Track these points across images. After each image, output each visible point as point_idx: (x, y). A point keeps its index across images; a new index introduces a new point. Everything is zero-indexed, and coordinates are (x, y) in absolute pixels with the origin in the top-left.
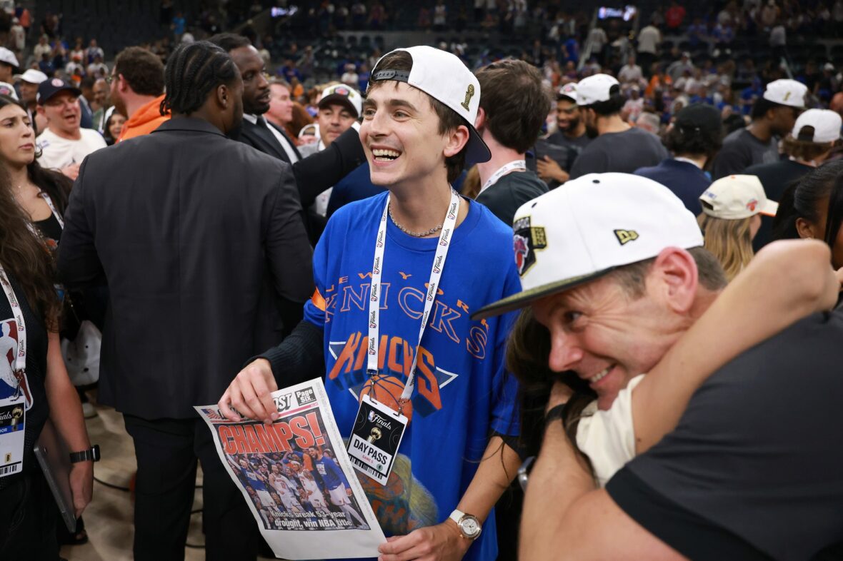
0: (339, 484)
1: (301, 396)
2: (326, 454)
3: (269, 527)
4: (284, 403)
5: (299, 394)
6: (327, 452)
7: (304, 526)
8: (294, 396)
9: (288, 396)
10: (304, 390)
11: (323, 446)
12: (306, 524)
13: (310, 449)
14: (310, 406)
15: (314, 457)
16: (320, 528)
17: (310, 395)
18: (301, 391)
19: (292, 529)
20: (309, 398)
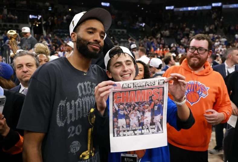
0: (159, 114)
1: (160, 82)
2: (161, 103)
3: (116, 135)
4: (153, 83)
6: (161, 102)
7: (135, 133)
8: (158, 81)
9: (155, 81)
10: (161, 80)
11: (161, 100)
12: (136, 132)
13: (156, 101)
14: (161, 86)
15: (156, 103)
16: (142, 134)
17: (163, 82)
18: (160, 80)
19: (128, 135)
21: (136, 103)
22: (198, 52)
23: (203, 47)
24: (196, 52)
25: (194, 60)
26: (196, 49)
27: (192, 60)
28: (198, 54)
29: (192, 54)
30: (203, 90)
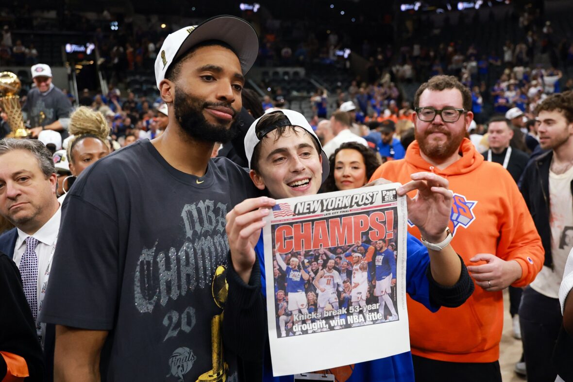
0: (389, 274)
1: (386, 195)
2: (390, 247)
3: (284, 333)
4: (370, 199)
5: (384, 193)
6: (392, 245)
7: (330, 325)
8: (380, 193)
9: (375, 194)
10: (389, 190)
11: (390, 240)
12: (333, 323)
13: (378, 242)
14: (390, 205)
15: (378, 249)
16: (348, 326)
17: (393, 195)
18: (387, 191)
19: (314, 332)
20: (392, 198)
21: (330, 250)
22: (443, 120)
23: (451, 105)
24: (438, 119)
25: (435, 139)
26: (438, 112)
27: (431, 141)
28: (443, 123)
29: (429, 125)
30: (461, 207)
